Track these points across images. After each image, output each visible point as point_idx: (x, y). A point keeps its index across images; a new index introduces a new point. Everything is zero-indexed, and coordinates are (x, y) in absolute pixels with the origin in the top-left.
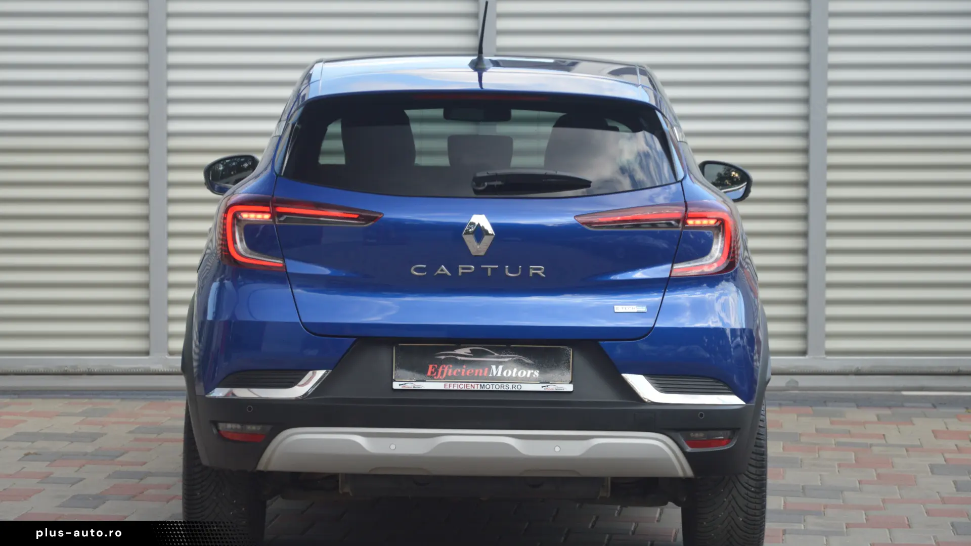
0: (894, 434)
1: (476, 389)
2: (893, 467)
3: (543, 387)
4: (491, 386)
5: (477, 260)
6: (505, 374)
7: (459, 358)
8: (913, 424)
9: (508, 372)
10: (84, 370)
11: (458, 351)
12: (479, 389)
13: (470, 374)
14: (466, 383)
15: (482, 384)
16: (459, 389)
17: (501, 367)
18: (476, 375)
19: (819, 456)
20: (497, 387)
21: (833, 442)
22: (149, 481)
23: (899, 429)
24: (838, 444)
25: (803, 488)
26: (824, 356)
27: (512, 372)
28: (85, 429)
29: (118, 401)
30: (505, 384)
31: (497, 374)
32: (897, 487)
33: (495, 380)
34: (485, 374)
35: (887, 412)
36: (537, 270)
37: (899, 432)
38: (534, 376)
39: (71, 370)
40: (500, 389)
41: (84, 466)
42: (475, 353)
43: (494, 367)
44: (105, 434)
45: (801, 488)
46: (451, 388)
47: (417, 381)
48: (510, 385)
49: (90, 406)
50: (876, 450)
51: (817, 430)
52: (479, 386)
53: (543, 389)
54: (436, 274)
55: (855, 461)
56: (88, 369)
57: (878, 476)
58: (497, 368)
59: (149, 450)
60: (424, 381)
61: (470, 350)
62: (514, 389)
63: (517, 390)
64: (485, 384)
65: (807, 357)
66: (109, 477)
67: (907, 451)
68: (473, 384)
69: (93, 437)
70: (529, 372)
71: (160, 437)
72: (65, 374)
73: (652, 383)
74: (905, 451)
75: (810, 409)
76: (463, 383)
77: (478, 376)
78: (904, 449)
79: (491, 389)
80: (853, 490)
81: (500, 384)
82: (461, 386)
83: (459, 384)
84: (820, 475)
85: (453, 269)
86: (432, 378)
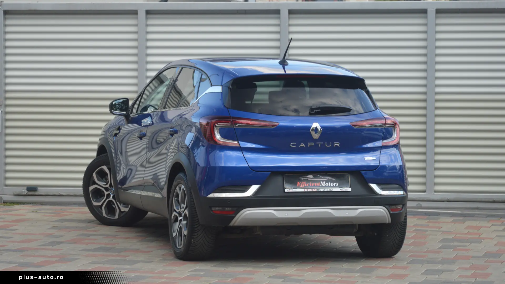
1: (316, 191)
3: (340, 189)
4: (322, 190)
5: (315, 141)
6: (326, 185)
7: (308, 179)
9: (327, 184)
11: (308, 176)
12: (317, 191)
13: (313, 185)
14: (312, 189)
15: (318, 189)
16: (310, 191)
17: (324, 182)
18: (315, 185)
20: (324, 190)
27: (329, 184)
30: (326, 189)
31: (323, 185)
33: (323, 187)
34: (319, 185)
36: (337, 144)
38: (337, 185)
40: (325, 191)
42: (314, 177)
43: (322, 182)
46: (307, 191)
47: (294, 188)
48: (328, 189)
52: (317, 190)
53: (340, 190)
54: (299, 146)
58: (323, 182)
60: (296, 188)
61: (313, 176)
62: (330, 191)
63: (331, 191)
64: (319, 189)
68: (315, 189)
70: (335, 184)
73: (379, 187)
76: (311, 189)
77: (316, 185)
79: (321, 191)
81: (325, 189)
82: (310, 190)
83: (310, 189)
85: (306, 145)
86: (299, 187)
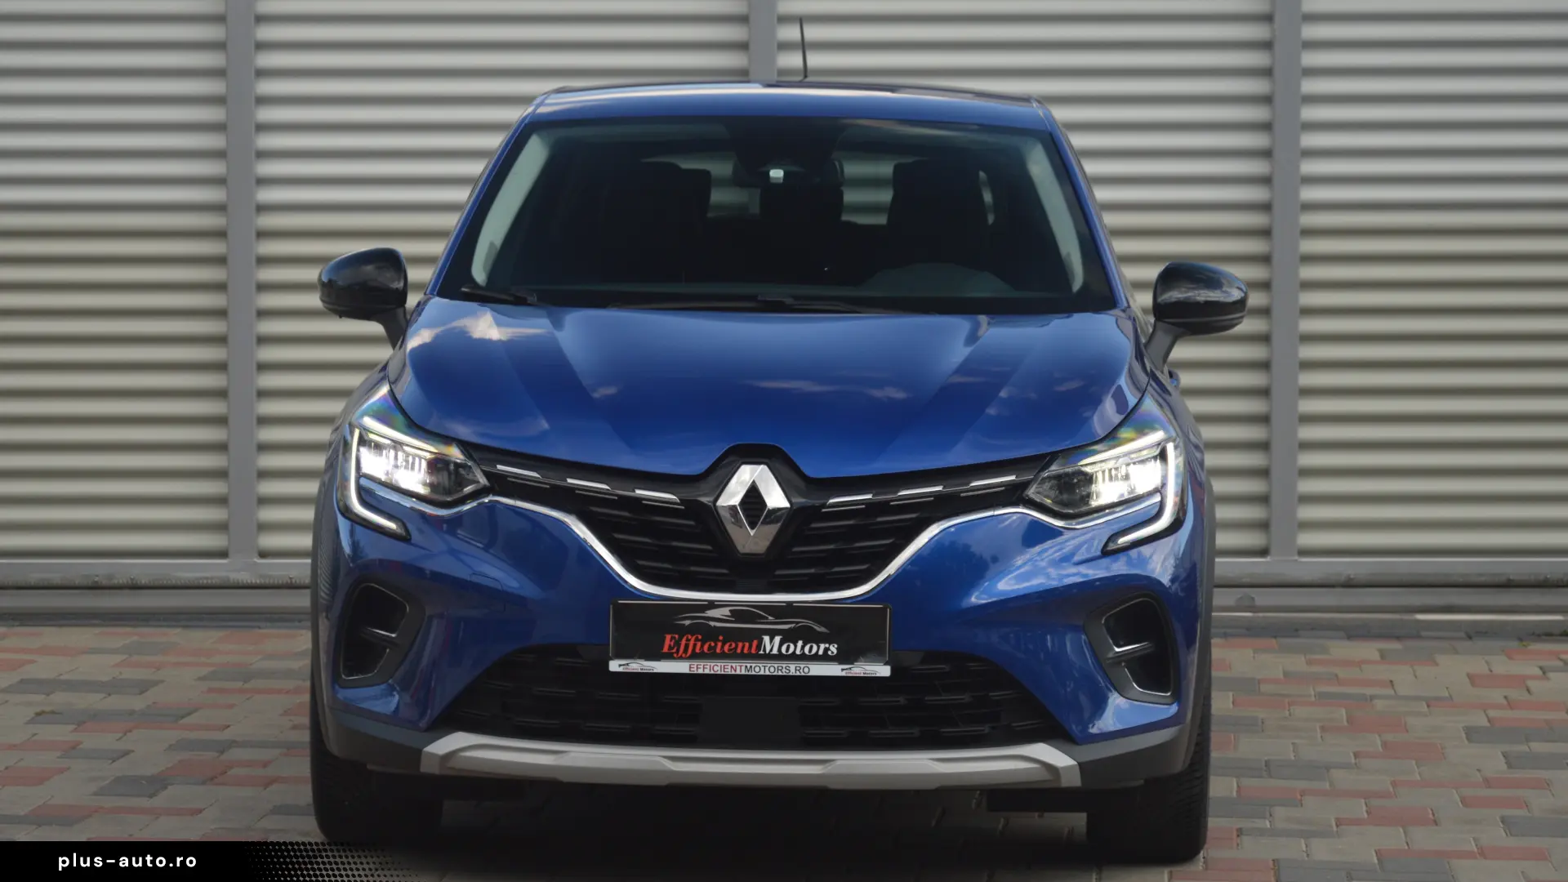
0: (1406, 678)
2: (1407, 731)
8: (1437, 665)
10: (125, 581)
19: (1290, 715)
21: (1313, 693)
22: (236, 754)
23: (1414, 671)
24: (1321, 696)
25: (1267, 763)
26: (1296, 558)
28: (129, 674)
29: (178, 630)
32: (1414, 762)
35: (1395, 645)
37: (1416, 677)
39: (105, 582)
41: (130, 731)
44: (162, 681)
45: (1264, 764)
49: (135, 638)
50: (1379, 704)
51: (1286, 674)
55: (1348, 722)
56: (132, 579)
57: (1385, 744)
59: (231, 706)
65: (1268, 559)
66: (171, 748)
67: (1428, 706)
69: (143, 687)
71: (247, 686)
72: (95, 587)
74: (1426, 706)
75: (1274, 641)
78: (1424, 703)
80: (1346, 766)
84: (1293, 743)
